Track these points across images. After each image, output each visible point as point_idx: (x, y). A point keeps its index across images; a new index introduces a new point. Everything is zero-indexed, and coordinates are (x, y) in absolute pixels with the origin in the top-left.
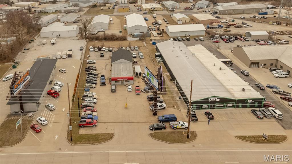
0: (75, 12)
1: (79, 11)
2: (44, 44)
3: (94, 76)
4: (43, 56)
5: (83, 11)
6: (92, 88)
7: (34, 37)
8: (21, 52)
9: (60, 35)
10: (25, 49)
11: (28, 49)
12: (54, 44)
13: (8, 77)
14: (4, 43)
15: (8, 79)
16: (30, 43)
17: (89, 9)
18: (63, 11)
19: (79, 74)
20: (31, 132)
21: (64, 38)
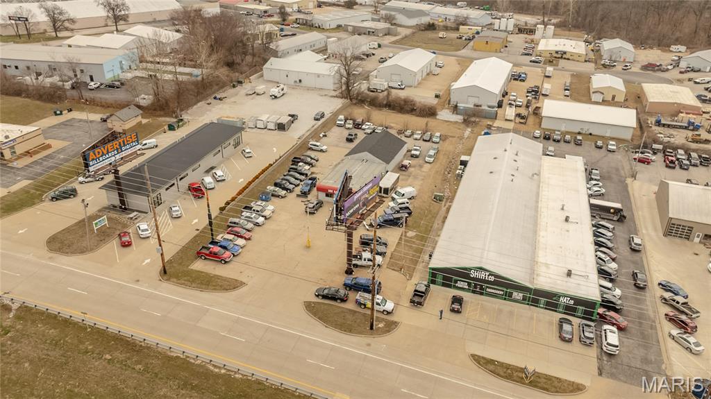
0: (374, 35)
1: (386, 35)
2: (258, 94)
3: (298, 175)
4: (230, 117)
5: (395, 35)
6: (278, 196)
7: (248, 77)
8: (203, 102)
9: (300, 81)
10: (215, 98)
11: (220, 99)
12: (276, 97)
13: (146, 144)
14: (168, 77)
15: (146, 147)
16: (234, 86)
17: (413, 33)
18: (351, 27)
19: (271, 165)
20: (115, 243)
21: (309, 89)
